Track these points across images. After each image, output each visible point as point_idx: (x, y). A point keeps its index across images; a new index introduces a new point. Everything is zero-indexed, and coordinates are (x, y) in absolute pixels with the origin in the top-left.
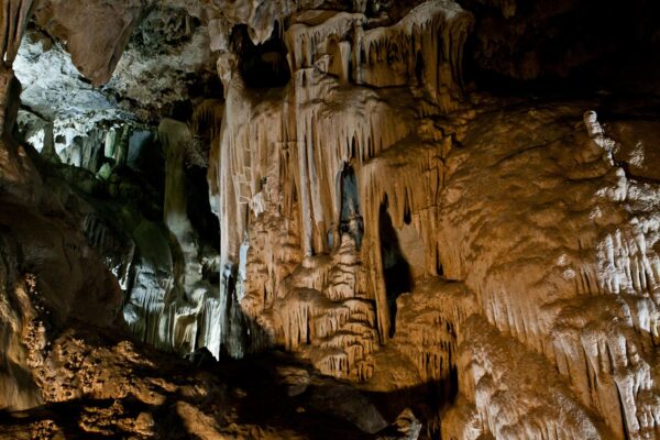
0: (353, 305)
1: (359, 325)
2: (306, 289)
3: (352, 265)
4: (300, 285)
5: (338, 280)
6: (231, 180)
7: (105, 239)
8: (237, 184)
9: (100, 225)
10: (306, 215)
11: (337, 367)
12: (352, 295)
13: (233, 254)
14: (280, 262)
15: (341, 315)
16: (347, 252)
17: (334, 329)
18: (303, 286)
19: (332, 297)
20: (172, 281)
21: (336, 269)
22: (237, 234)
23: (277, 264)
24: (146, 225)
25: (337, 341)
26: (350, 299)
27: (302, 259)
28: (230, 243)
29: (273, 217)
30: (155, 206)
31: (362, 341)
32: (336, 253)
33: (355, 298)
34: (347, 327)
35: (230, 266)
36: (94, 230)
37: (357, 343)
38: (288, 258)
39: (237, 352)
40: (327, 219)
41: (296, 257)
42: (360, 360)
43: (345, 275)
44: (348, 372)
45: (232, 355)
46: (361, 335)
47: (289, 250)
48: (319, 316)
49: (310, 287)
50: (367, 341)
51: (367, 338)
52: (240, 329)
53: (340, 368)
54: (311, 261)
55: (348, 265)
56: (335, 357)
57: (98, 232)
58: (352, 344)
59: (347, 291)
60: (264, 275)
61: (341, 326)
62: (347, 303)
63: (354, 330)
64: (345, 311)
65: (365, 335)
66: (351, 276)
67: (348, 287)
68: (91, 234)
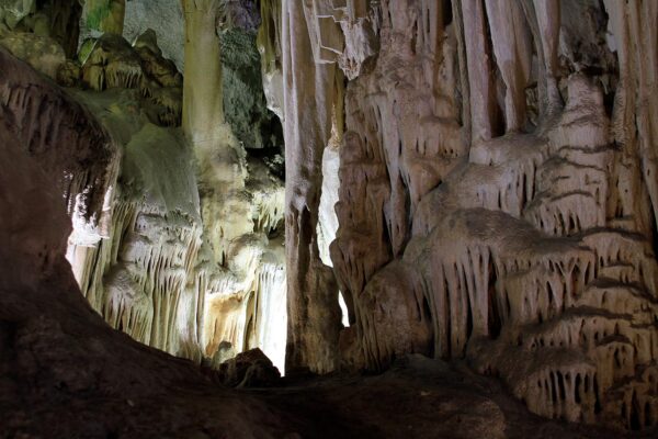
0: (604, 244)
1: (623, 293)
2: (481, 211)
3: (598, 149)
4: (466, 204)
5: (563, 186)
6: (301, 21)
7: (60, 133)
8: (314, 26)
9: (50, 108)
10: (475, 45)
11: (570, 395)
12: (602, 223)
13: (310, 166)
14: (418, 156)
15: (576, 271)
16: (585, 119)
17: (558, 302)
18: (476, 204)
19: (549, 229)
20: (200, 231)
21: (555, 161)
22: (317, 127)
23: (412, 162)
24: (151, 132)
25: (567, 331)
26: (597, 230)
27: (468, 147)
28: (302, 143)
29: (397, 61)
30: (168, 102)
31: (630, 333)
32: (553, 123)
33: (609, 229)
34: (592, 297)
35: (304, 190)
36: (38, 118)
37: (618, 336)
38: (433, 148)
39: (320, 360)
40: (524, 56)
41: (455, 144)
42: (627, 380)
43: (581, 173)
44: (598, 408)
45: (312, 366)
46: (628, 317)
47: (435, 130)
48: (519, 273)
49: (492, 206)
50: (645, 333)
51: (645, 326)
52: (327, 315)
53: (578, 399)
54: (491, 149)
55: (586, 150)
56: (564, 370)
57: (46, 121)
58: (608, 339)
59: (589, 213)
60: (383, 187)
61: (575, 295)
62: (589, 241)
63: (611, 306)
64: (586, 259)
65: (639, 318)
66: (595, 175)
67: (590, 201)
68: (33, 126)
